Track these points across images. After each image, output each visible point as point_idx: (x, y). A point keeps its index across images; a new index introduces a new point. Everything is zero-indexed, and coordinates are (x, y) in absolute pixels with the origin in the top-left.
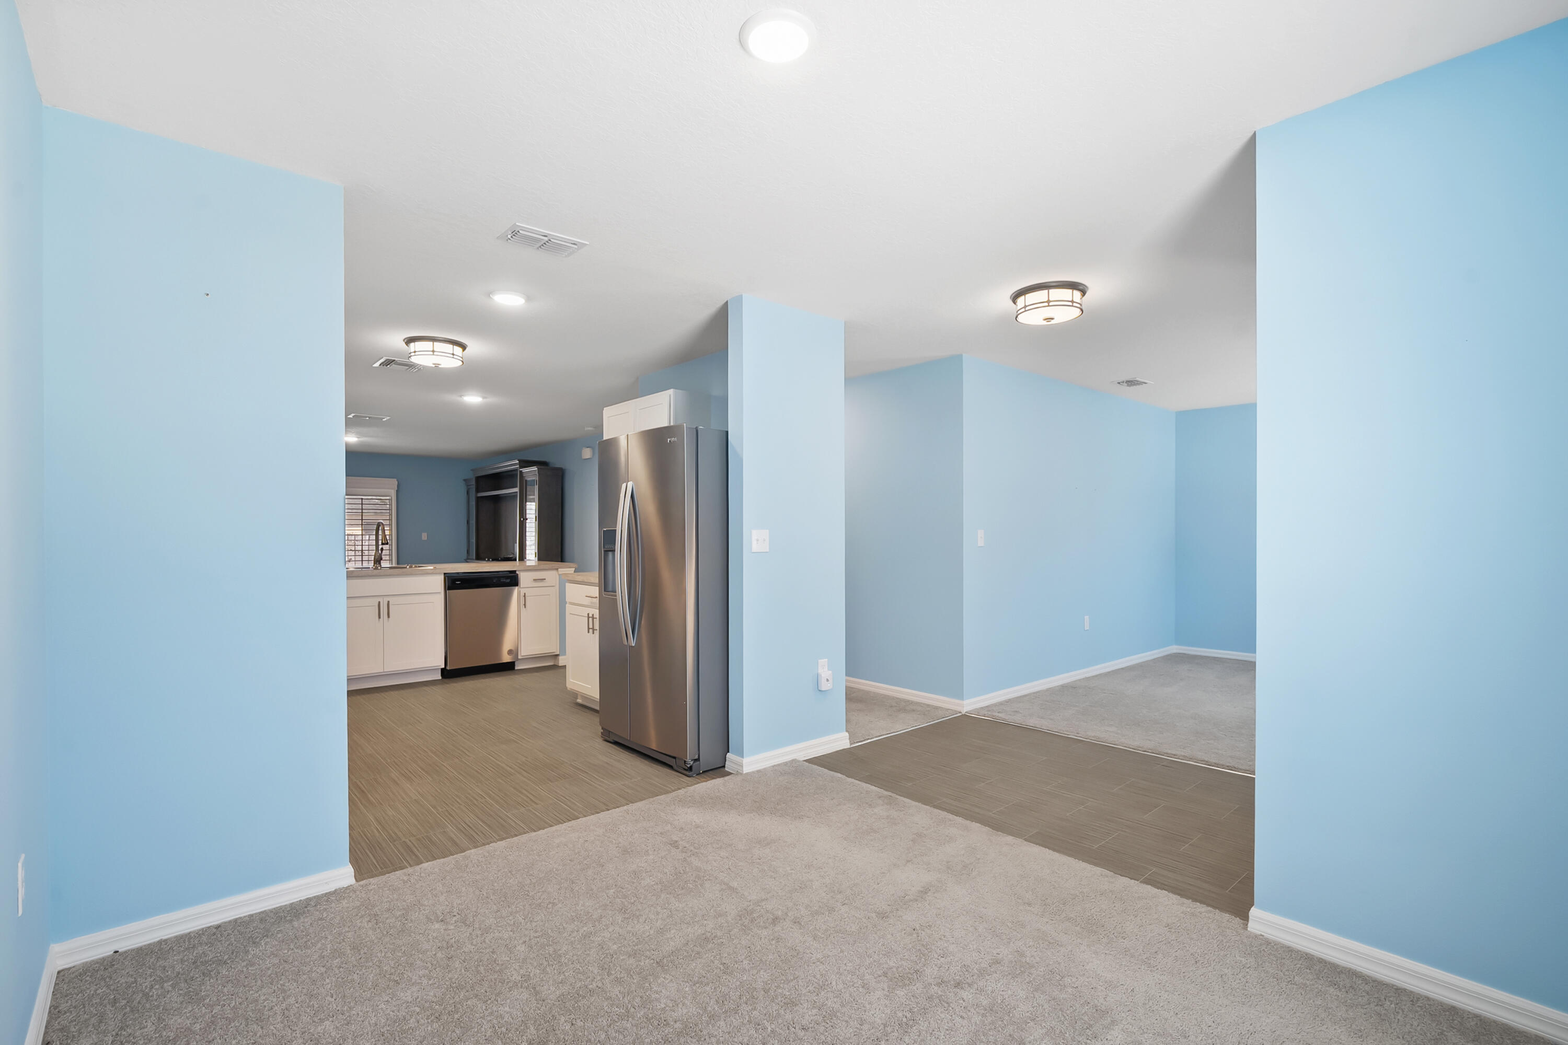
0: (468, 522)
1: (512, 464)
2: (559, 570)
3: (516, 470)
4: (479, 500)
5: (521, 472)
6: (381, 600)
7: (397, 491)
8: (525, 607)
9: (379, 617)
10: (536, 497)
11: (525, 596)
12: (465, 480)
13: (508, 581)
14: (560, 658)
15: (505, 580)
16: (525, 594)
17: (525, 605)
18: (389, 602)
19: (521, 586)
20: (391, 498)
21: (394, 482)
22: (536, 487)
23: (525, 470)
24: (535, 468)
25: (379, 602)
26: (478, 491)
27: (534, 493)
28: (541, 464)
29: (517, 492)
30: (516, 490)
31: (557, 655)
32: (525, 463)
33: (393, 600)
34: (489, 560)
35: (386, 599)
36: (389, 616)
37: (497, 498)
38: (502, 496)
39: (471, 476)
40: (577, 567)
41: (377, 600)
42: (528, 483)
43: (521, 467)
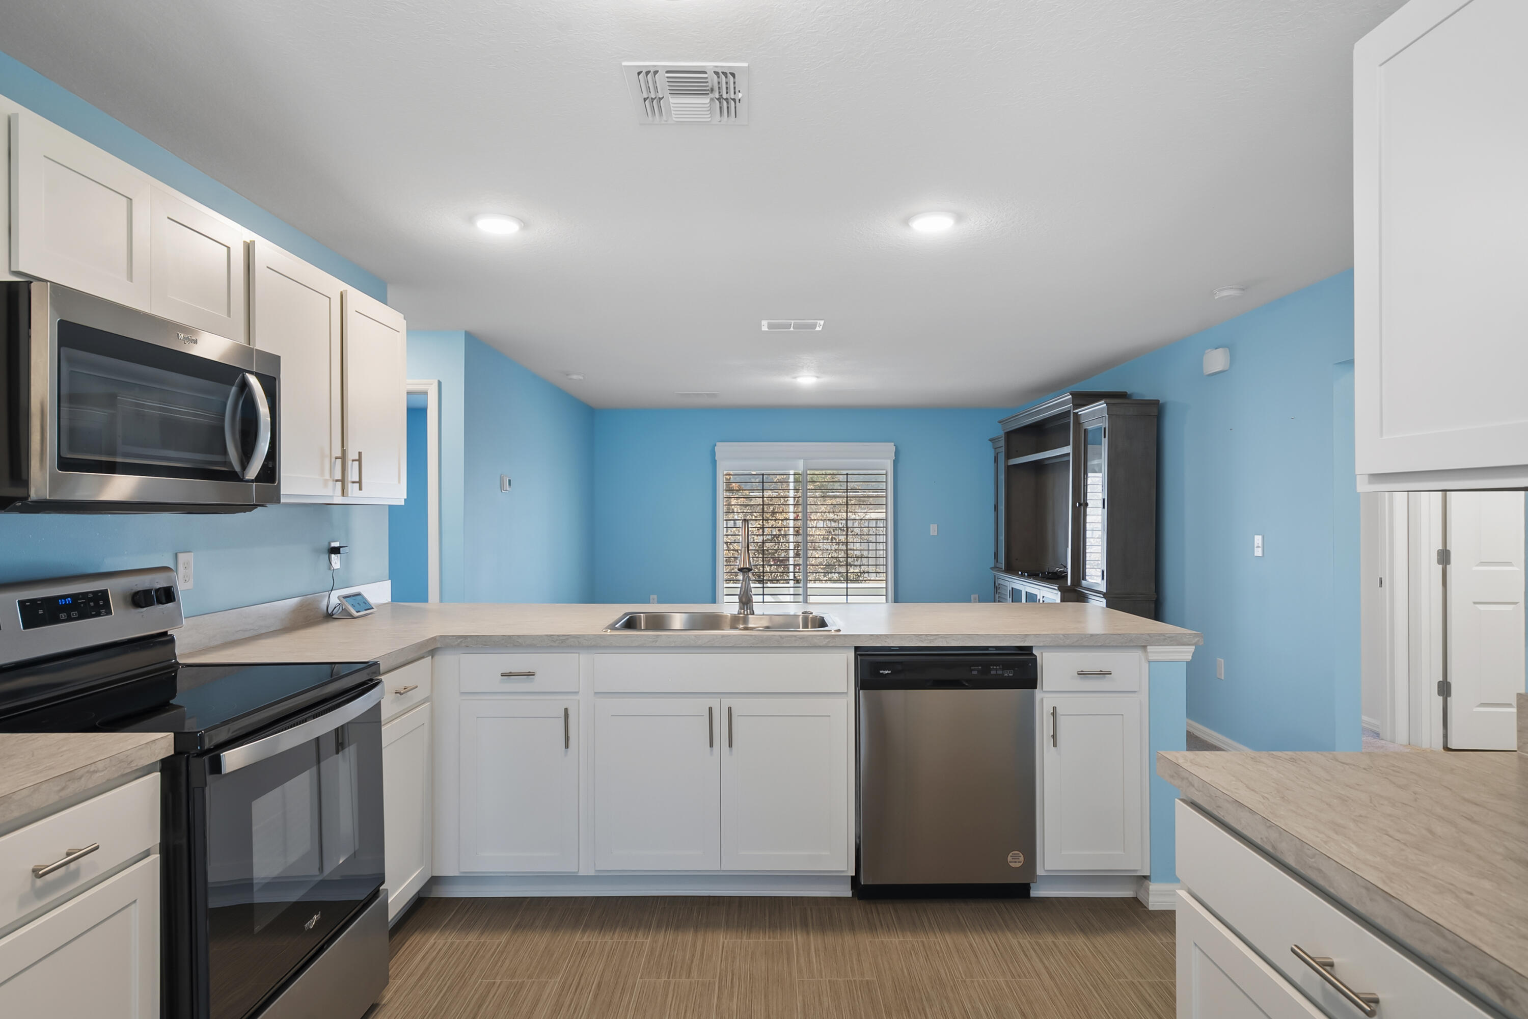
0: (996, 508)
1: (1062, 401)
2: (1150, 648)
3: (1067, 413)
4: (1009, 469)
5: (1076, 415)
6: (714, 703)
7: (896, 463)
8: (1055, 745)
9: (711, 745)
10: (1103, 461)
11: (1054, 714)
12: (991, 440)
13: (1008, 674)
14: (1153, 887)
15: (1000, 672)
16: (1054, 708)
17: (1054, 736)
18: (730, 709)
19: (1045, 689)
20: (886, 472)
21: (890, 448)
22: (1105, 442)
23: (1083, 411)
24: (1101, 405)
25: (710, 709)
26: (1008, 456)
27: (1101, 457)
28: (1115, 398)
29: (1068, 454)
30: (1068, 449)
31: (1146, 878)
32: (1083, 398)
33: (738, 705)
34: (1022, 575)
35: (727, 702)
36: (730, 745)
37: (1039, 467)
38: (1047, 462)
39: (999, 432)
40: (1201, 643)
41: (703, 704)
42: (1090, 437)
43: (1077, 406)
